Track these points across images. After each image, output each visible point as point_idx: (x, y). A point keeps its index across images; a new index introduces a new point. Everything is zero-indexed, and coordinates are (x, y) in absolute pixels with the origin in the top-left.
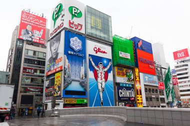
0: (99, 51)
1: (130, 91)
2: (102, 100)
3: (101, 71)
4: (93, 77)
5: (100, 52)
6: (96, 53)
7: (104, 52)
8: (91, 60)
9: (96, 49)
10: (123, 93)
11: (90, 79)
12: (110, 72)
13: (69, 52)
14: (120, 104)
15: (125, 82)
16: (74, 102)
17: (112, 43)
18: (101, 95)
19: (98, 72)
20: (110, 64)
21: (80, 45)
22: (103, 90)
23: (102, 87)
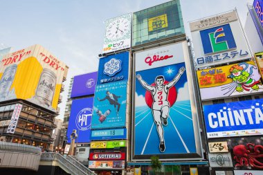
0: (155, 60)
1: (248, 111)
2: (162, 140)
4: (145, 104)
5: (158, 60)
6: (150, 65)
7: (167, 57)
8: (140, 79)
9: (148, 60)
10: (220, 119)
11: (137, 108)
12: (182, 86)
13: (102, 81)
14: (213, 144)
15: (227, 95)
16: (103, 145)
17: (184, 35)
18: (160, 130)
19: (154, 93)
20: (181, 72)
21: (118, 65)
22: (165, 121)
23: (161, 116)
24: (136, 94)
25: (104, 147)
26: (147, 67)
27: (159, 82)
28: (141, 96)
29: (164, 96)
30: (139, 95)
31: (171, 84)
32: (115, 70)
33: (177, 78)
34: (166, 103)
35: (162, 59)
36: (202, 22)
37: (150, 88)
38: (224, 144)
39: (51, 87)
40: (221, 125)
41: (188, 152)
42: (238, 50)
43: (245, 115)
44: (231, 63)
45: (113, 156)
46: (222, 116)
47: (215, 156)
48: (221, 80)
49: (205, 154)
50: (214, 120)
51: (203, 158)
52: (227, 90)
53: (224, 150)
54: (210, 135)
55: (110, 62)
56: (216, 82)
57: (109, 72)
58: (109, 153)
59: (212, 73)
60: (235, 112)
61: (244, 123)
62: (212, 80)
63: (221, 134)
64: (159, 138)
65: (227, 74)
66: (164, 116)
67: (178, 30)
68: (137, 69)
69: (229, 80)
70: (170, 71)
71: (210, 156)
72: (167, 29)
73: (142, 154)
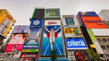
0: (51, 23)
1: (79, 42)
3: (52, 33)
6: (50, 24)
7: (55, 23)
8: (46, 28)
9: (49, 23)
10: (71, 44)
11: (44, 37)
13: (32, 27)
14: (69, 52)
15: (73, 37)
16: (28, 51)
17: (60, 18)
18: (52, 46)
19: (50, 33)
20: (59, 28)
21: (39, 23)
22: (53, 43)
23: (52, 41)
24: (44, 33)
25: (28, 52)
26: (48, 25)
27: (52, 30)
28: (46, 34)
29: (54, 35)
30: (45, 33)
31: (56, 31)
32: (37, 24)
33: (58, 30)
34: (54, 37)
35: (53, 23)
36: (66, 16)
37: (49, 31)
38: (73, 52)
39: (6, 26)
40: (72, 46)
41: (61, 55)
42: (75, 24)
43: (78, 43)
44: (73, 28)
45: (32, 55)
46: (72, 43)
47: (70, 56)
48: (71, 32)
49: (66, 55)
50: (70, 44)
51: (66, 57)
52: (73, 35)
53: (73, 54)
54: (68, 49)
55: (36, 21)
56: (69, 33)
57: (35, 24)
58: (30, 54)
59: (68, 30)
60: (75, 42)
61: (78, 46)
62: (68, 32)
63: (72, 49)
64: (51, 49)
65: (73, 31)
66: (53, 41)
67: (59, 17)
68: (45, 25)
69: (73, 32)
70: (56, 27)
71: (69, 56)
72: (55, 16)
73: (44, 55)
